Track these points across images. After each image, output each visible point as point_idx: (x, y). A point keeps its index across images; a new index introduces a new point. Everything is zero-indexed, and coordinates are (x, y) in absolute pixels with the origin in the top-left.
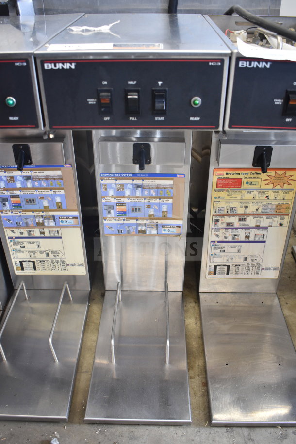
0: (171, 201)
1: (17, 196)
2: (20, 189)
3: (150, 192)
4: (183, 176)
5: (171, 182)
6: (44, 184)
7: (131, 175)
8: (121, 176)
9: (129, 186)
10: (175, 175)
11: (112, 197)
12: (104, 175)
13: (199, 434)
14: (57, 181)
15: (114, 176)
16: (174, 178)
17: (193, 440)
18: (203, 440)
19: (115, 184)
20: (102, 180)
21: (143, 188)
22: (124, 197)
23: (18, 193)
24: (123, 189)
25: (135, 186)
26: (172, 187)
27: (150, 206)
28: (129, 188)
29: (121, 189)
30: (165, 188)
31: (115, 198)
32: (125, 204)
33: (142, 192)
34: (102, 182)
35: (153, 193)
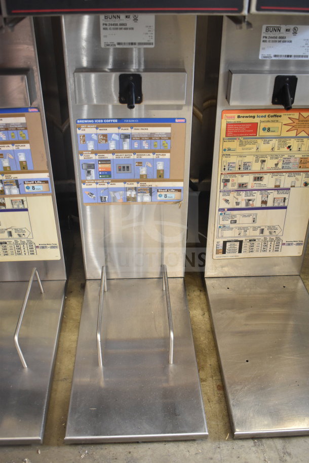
0: (168, 156)
3: (141, 144)
4: (184, 121)
5: (167, 130)
6: (3, 136)
7: (116, 121)
8: (103, 122)
9: (113, 136)
10: (172, 120)
11: (93, 152)
12: (81, 121)
13: (218, 450)
14: (20, 132)
15: (94, 123)
16: (172, 124)
17: (211, 459)
18: (225, 458)
19: (96, 134)
20: (80, 129)
21: (132, 139)
22: (108, 152)
24: (106, 141)
25: (122, 137)
26: (169, 137)
27: (141, 163)
28: (114, 140)
29: (104, 141)
30: (160, 138)
31: (96, 154)
32: (109, 161)
33: (131, 145)
34: (79, 132)
35: (146, 145)
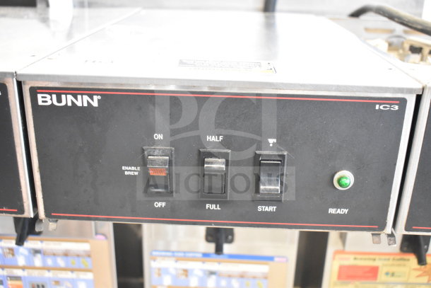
1: (18, 278)
2: (23, 268)
3: (229, 283)
4: (285, 259)
6: (61, 262)
7: (200, 255)
10: (271, 259)
12: (156, 253)
15: (173, 255)
20: (154, 260)
21: (219, 276)
23: (18, 273)
25: (207, 273)
26: (265, 277)
28: (196, 275)
33: (218, 282)
35: (235, 284)
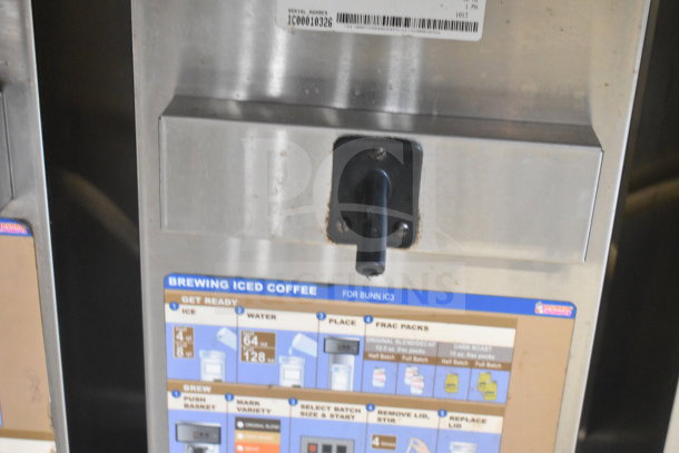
0: (493, 424)
3: (397, 378)
4: (566, 310)
5: (503, 337)
7: (313, 290)
8: (264, 292)
9: (298, 341)
10: (525, 306)
11: (217, 388)
12: (181, 281)
15: (231, 290)
16: (522, 318)
19: (236, 330)
20: (175, 305)
21: (366, 356)
22: (273, 392)
24: (270, 354)
25: (330, 346)
26: (504, 362)
27: (392, 440)
28: (297, 353)
29: (262, 355)
30: (472, 364)
31: (229, 395)
32: (277, 422)
33: (361, 376)
34: (172, 317)
35: (414, 383)
